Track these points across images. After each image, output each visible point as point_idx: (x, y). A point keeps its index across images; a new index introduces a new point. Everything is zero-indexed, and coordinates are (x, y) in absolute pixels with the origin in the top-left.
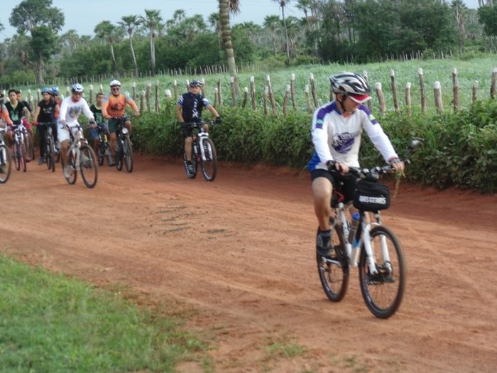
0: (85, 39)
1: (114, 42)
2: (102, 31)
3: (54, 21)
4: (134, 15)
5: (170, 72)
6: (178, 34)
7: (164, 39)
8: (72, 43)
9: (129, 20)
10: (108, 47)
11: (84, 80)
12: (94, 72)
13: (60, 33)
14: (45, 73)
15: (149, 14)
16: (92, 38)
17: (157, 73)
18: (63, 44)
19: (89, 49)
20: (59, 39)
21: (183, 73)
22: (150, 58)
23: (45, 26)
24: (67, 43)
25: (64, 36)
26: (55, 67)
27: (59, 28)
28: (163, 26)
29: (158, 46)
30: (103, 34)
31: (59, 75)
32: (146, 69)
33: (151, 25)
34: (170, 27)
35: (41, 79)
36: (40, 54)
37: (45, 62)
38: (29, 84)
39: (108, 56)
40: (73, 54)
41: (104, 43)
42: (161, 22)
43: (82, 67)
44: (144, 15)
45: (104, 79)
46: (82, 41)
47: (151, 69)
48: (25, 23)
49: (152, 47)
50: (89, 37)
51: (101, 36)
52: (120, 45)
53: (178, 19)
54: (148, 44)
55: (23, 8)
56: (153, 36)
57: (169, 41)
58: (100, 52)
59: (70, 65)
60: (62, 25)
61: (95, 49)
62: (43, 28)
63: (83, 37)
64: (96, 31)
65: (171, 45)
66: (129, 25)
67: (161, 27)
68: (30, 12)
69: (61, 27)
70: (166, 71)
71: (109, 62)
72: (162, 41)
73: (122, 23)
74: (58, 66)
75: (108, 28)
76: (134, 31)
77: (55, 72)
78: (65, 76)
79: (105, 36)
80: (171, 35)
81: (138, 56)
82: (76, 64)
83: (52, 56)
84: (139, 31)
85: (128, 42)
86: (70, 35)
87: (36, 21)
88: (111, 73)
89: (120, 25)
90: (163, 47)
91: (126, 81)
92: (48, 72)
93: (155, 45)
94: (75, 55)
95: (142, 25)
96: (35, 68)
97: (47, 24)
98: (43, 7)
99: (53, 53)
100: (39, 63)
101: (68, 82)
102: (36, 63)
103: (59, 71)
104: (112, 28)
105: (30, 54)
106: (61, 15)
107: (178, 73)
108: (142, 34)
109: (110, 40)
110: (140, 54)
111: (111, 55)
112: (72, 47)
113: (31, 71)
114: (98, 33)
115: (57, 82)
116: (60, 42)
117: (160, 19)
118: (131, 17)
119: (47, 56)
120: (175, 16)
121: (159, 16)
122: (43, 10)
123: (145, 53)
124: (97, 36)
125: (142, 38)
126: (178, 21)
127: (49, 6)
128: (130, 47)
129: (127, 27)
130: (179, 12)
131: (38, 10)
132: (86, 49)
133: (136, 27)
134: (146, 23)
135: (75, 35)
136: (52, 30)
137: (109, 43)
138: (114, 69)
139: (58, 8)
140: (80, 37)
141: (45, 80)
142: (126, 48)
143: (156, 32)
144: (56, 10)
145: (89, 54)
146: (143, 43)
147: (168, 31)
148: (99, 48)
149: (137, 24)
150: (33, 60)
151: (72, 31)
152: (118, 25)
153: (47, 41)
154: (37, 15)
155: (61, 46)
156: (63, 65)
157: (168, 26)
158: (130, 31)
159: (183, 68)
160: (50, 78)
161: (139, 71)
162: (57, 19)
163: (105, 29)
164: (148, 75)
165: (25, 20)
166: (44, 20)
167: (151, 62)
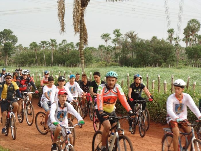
0: (25, 48)
1: (37, 51)
2: (33, 46)
3: (13, 40)
4: (46, 41)
5: (59, 65)
6: (63, 50)
7: (57, 51)
8: (20, 50)
9: (44, 43)
10: (35, 53)
11: (24, 66)
12: (28, 63)
13: (16, 46)
14: (8, 61)
15: (52, 41)
16: (28, 48)
17: (53, 65)
18: (16, 50)
19: (27, 53)
20: (15, 47)
21: (64, 66)
22: (51, 59)
23: (9, 42)
24: (18, 50)
25: (17, 47)
26: (13, 59)
27: (15, 43)
28: (57, 46)
29: (55, 54)
30: (33, 47)
31: (14, 63)
32: (49, 63)
33: (52, 45)
34: (60, 47)
35: (7, 64)
36: (7, 54)
37: (9, 57)
38: (2, 65)
39: (34, 57)
40: (20, 54)
41: (33, 51)
42: (56, 44)
43: (23, 60)
44: (50, 41)
45: (32, 66)
46: (24, 49)
47: (51, 63)
48: (2, 40)
49: (52, 54)
50: (27, 48)
51: (32, 48)
52: (39, 52)
53: (63, 43)
54: (51, 52)
55: (1, 34)
56: (53, 50)
57: (59, 52)
58: (31, 55)
59: (18, 59)
60: (17, 42)
61: (29, 53)
62: (8, 43)
63: (25, 47)
64: (30, 46)
65: (60, 54)
66: (43, 44)
67: (56, 46)
68: (4, 36)
69: (16, 43)
70: (57, 65)
71: (34, 59)
72: (56, 52)
73: (41, 44)
74: (14, 59)
75: (35, 45)
76: (45, 47)
77: (13, 61)
78: (16, 64)
79: (34, 48)
80: (60, 50)
81: (46, 57)
82: (21, 59)
83: (12, 55)
84: (48, 47)
85: (43, 51)
86: (20, 46)
87: (6, 40)
88: (35, 64)
89: (40, 44)
90: (57, 55)
91: (41, 67)
92: (10, 61)
93: (54, 54)
94: (21, 55)
95: (48, 45)
96: (4, 59)
97: (10, 42)
98: (9, 34)
99: (12, 54)
100: (6, 57)
101: (17, 66)
102: (5, 57)
103: (14, 61)
104: (36, 45)
105: (3, 53)
106: (16, 38)
107: (62, 66)
108: (49, 49)
109: (35, 50)
110: (47, 57)
111: (35, 56)
112: (20, 51)
113: (3, 60)
114: (31, 46)
115: (13, 65)
116: (15, 49)
117: (56, 43)
118: (44, 41)
119: (9, 55)
120: (62, 42)
121: (56, 42)
122: (9, 36)
123: (49, 56)
124: (30, 47)
125: (48, 50)
126: (63, 44)
127: (12, 34)
128: (43, 53)
129: (43, 46)
130: (64, 41)
131: (7, 36)
132: (25, 53)
133: (46, 46)
134: (50, 44)
135: (22, 47)
136: (12, 44)
137: (35, 51)
138: (36, 62)
139: (15, 35)
140: (24, 47)
141: (8, 64)
142: (42, 54)
143: (54, 48)
144: (14, 36)
145: (27, 55)
146: (49, 52)
147: (59, 48)
148: (31, 53)
149: (47, 44)
150: (4, 55)
151: (20, 45)
152: (39, 44)
153: (10, 48)
154: (7, 37)
155: (16, 51)
156: (16, 59)
157: (59, 46)
158: (44, 47)
159: (64, 64)
160: (10, 64)
161: (46, 64)
162: (15, 40)
163: (34, 45)
164: (50, 66)
165: (2, 39)
166: (9, 39)
167: (51, 60)
